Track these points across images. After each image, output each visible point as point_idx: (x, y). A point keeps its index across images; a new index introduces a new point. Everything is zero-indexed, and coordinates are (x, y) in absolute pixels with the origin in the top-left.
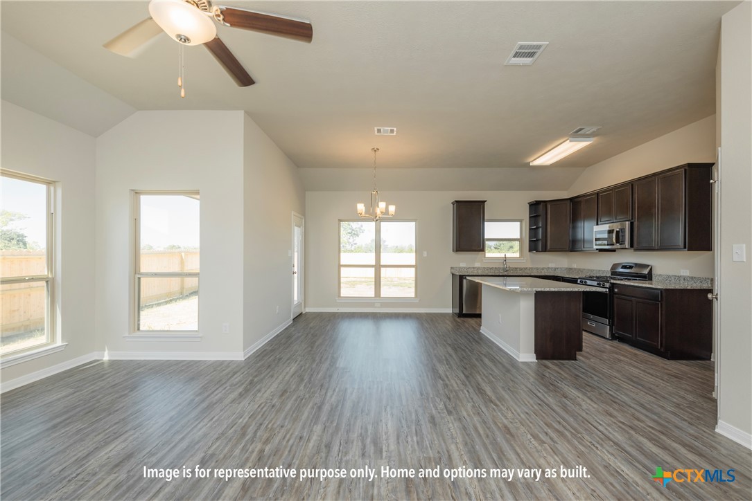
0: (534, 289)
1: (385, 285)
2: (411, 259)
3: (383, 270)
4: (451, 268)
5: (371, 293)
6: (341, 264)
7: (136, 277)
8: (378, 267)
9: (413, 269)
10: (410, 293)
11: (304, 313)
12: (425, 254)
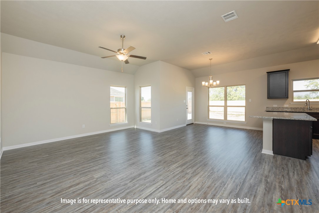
0: (273, 118)
1: (229, 114)
2: (243, 103)
3: (228, 108)
4: (267, 107)
5: (222, 118)
6: (210, 105)
7: (140, 108)
8: (226, 107)
9: (244, 108)
10: (242, 119)
11: (194, 123)
12: (250, 100)
